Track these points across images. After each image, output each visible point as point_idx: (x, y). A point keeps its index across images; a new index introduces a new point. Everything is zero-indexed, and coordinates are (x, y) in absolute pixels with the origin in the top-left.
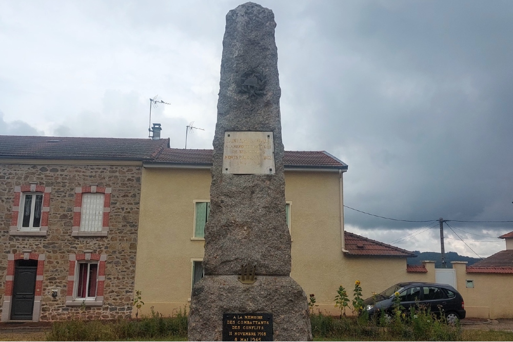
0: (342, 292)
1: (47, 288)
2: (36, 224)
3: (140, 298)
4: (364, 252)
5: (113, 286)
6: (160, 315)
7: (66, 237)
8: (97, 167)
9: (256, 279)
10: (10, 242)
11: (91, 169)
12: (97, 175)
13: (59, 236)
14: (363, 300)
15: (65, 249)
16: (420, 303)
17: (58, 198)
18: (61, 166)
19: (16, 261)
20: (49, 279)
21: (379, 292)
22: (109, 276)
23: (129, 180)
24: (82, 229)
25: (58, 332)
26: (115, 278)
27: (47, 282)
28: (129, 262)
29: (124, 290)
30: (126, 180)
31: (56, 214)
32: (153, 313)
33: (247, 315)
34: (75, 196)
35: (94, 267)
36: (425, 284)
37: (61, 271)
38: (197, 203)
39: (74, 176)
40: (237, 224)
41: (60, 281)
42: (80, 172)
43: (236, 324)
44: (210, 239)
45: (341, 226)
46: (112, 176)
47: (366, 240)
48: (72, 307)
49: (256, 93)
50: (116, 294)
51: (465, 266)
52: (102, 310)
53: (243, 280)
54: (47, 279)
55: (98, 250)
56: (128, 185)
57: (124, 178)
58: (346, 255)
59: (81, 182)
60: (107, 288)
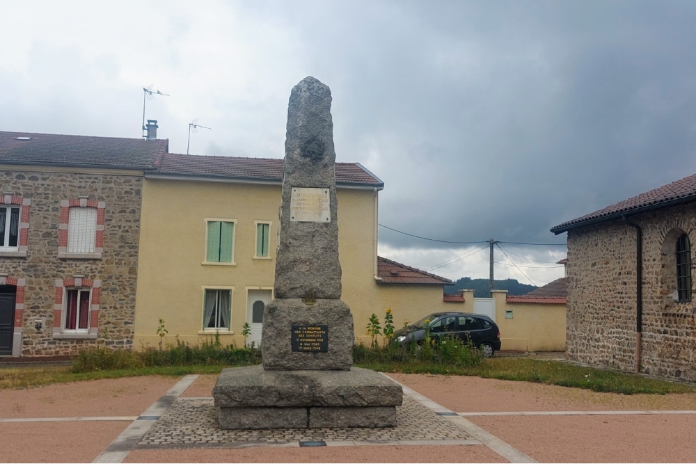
0: (374, 320)
1: (29, 318)
2: (13, 242)
3: (163, 326)
4: (398, 280)
5: (109, 316)
7: (50, 259)
8: (87, 176)
9: (315, 301)
11: (80, 178)
12: (88, 186)
13: (42, 258)
14: (394, 329)
15: (50, 273)
17: (39, 212)
18: (42, 173)
20: (32, 308)
21: (412, 323)
22: (104, 306)
23: (126, 192)
24: (70, 250)
26: (111, 307)
27: (29, 312)
28: (128, 289)
29: (123, 321)
30: (123, 192)
31: (38, 231)
32: (179, 342)
33: (309, 326)
34: (60, 210)
35: (85, 295)
36: (461, 315)
37: (46, 299)
38: (209, 222)
39: (59, 187)
40: (302, 261)
41: (45, 310)
42: (66, 181)
43: (302, 333)
45: (375, 250)
46: (106, 188)
47: (401, 266)
48: (60, 340)
49: (316, 157)
50: (113, 326)
51: (505, 295)
52: (96, 344)
53: (306, 302)
54: (28, 308)
55: (90, 274)
56: (126, 198)
57: (121, 190)
58: (379, 283)
59: (68, 194)
60: (102, 319)
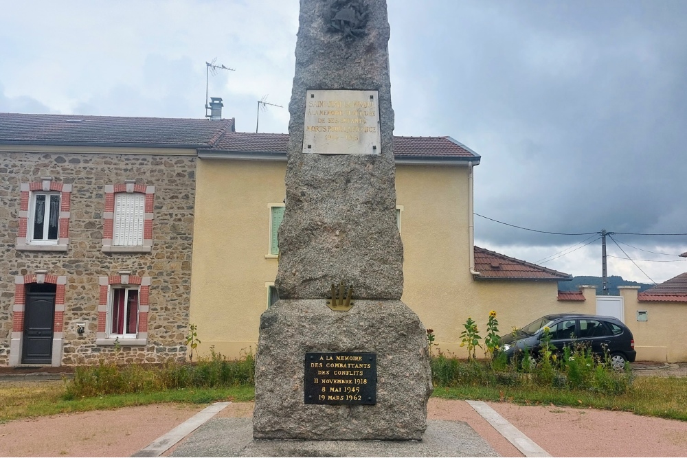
0: (470, 326)
1: (70, 322)
2: (53, 235)
3: (195, 335)
4: (501, 274)
5: (160, 319)
6: (223, 358)
7: (93, 253)
8: (134, 157)
9: (352, 304)
10: (17, 259)
11: (127, 159)
12: (135, 168)
13: (85, 252)
14: (499, 337)
15: (93, 269)
16: (577, 342)
17: (81, 200)
18: (84, 155)
19: (27, 285)
20: (73, 310)
21: (520, 326)
22: (154, 307)
23: (179, 175)
24: (116, 243)
25: (82, 380)
26: (162, 309)
27: (70, 314)
28: (181, 288)
29: (176, 324)
30: (175, 175)
31: (80, 221)
32: (214, 355)
33: (339, 355)
34: (104, 197)
35: (133, 294)
36: (582, 317)
37: (89, 299)
38: (273, 208)
39: (103, 170)
40: (326, 227)
41: (88, 312)
42: (110, 163)
43: (324, 368)
44: (286, 247)
45: (470, 239)
46: (155, 171)
47: (503, 257)
48: (105, 346)
49: (352, 32)
50: (165, 330)
51: (636, 292)
52: (145, 351)
53: (334, 305)
54: (70, 310)
55: (139, 271)
56: (178, 182)
57: (172, 173)
58: (476, 278)
59: (113, 178)
60: (152, 322)
